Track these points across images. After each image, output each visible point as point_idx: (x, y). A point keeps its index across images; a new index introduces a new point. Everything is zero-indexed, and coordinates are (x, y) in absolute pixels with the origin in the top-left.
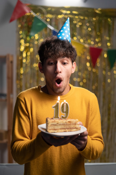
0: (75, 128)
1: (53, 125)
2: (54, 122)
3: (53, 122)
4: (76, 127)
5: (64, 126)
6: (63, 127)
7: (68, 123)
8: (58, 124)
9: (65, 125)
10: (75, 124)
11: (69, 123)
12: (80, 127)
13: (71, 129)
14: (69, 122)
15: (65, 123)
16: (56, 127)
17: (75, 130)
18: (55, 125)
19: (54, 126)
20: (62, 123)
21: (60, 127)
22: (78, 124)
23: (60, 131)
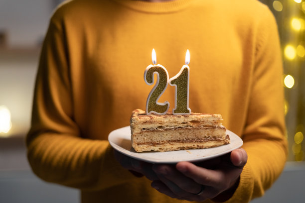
0: (212, 140)
1: (148, 130)
2: (151, 122)
3: (145, 123)
4: (214, 137)
5: (180, 134)
6: (176, 135)
7: (191, 124)
8: (160, 127)
9: (182, 131)
10: (213, 128)
11: (195, 126)
12: (228, 137)
13: (201, 142)
14: (193, 122)
15: (181, 125)
16: (156, 137)
17: (212, 144)
18: (154, 131)
19: (149, 134)
20: (173, 126)
21: (168, 136)
22: (221, 128)
23: (168, 146)
